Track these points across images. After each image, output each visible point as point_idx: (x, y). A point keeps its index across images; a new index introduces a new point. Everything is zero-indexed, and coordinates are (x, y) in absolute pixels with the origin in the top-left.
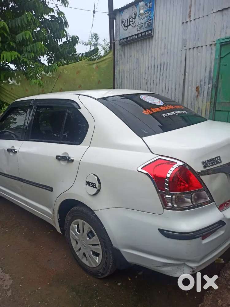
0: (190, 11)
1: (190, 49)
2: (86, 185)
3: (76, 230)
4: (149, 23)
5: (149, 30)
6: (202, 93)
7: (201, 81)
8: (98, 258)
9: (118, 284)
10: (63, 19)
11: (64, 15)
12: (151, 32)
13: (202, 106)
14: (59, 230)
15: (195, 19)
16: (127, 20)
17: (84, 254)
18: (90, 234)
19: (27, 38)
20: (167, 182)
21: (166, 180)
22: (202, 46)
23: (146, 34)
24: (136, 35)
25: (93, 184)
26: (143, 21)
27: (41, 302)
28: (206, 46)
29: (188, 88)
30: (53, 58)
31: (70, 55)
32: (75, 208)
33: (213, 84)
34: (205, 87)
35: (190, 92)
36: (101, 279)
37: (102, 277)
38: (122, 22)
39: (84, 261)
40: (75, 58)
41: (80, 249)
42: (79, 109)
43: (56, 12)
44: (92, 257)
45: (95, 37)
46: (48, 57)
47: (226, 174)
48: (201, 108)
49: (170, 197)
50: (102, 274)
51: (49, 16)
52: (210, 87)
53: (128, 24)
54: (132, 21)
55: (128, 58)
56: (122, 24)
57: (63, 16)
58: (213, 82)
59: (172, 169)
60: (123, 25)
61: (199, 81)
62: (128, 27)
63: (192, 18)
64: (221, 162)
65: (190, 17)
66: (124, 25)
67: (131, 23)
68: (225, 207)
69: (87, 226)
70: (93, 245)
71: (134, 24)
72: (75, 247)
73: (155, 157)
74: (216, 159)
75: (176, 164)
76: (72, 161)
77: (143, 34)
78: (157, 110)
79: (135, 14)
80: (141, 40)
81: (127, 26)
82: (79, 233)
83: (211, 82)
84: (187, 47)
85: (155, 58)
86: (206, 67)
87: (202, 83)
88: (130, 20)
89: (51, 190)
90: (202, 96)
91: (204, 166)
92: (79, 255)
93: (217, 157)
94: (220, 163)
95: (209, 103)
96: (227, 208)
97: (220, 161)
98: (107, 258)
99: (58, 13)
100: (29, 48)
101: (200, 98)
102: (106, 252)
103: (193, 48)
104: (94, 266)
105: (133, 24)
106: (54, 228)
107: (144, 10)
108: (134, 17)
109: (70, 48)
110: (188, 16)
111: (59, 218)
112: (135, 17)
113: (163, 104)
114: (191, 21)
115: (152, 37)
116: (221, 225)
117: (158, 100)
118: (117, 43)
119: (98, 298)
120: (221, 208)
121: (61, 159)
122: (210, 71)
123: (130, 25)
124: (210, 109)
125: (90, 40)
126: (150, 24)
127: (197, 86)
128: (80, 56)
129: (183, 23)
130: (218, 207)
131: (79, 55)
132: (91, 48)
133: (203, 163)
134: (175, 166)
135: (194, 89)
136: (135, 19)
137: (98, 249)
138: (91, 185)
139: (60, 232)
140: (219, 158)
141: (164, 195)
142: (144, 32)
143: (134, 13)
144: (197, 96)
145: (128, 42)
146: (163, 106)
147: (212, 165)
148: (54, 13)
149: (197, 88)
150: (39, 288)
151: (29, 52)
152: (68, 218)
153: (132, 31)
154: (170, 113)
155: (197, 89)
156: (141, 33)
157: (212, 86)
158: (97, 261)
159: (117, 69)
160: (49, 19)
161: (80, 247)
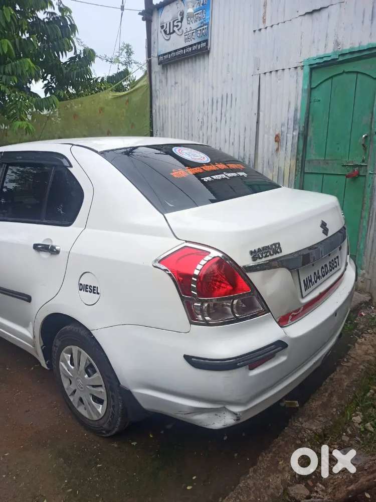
0: (265, 12)
1: (265, 73)
2: (81, 290)
3: (69, 362)
4: (203, 29)
5: (204, 42)
6: (285, 145)
7: (283, 125)
8: (101, 406)
9: (133, 444)
10: (68, 20)
11: (70, 12)
12: (207, 45)
13: (284, 166)
14: (44, 364)
15: (272, 26)
16: (170, 23)
17: (81, 400)
18: (89, 370)
19: (5, 52)
20: (194, 282)
21: (193, 279)
22: (283, 70)
23: (199, 48)
24: (183, 49)
25: (92, 288)
26: (194, 26)
27: (7, 475)
28: (290, 69)
29: (264, 136)
30: (53, 85)
31: (81, 80)
32: (68, 327)
33: (299, 131)
34: (288, 135)
35: (267, 143)
36: (107, 437)
37: (108, 435)
38: (162, 27)
39: (81, 410)
40: (90, 85)
41: (75, 391)
42: (70, 169)
43: (56, 7)
44: (92, 405)
45: (125, 50)
46: (46, 82)
47: (289, 270)
48: (283, 168)
49: (200, 305)
50: (108, 432)
51: (46, 14)
52: (295, 136)
53: (171, 31)
54: (177, 26)
55: (172, 86)
56: (162, 30)
57: (68, 14)
58: (299, 127)
59: (203, 262)
60: (163, 32)
61: (279, 126)
62: (171, 35)
63: (268, 24)
64: (281, 251)
65: (264, 21)
66: (165, 32)
67: (176, 29)
68: (289, 321)
69: (85, 355)
70: (94, 386)
71: (180, 30)
72: (68, 389)
73: (179, 245)
74: (274, 247)
75: (210, 255)
76: (58, 252)
77: (194, 48)
78: (198, 170)
79: (182, 14)
80: (191, 58)
81: (170, 33)
82: (72, 367)
83: (297, 127)
84: (261, 71)
85: (213, 88)
86: (289, 103)
87: (284, 129)
88: (173, 24)
89: (28, 299)
90: (284, 149)
91: (253, 258)
92: (74, 400)
93: (275, 244)
94: (278, 253)
95: (294, 161)
96: (293, 322)
97: (279, 250)
98: (113, 407)
99: (61, 9)
100: (8, 69)
101: (282, 152)
102: (112, 396)
103: (271, 72)
104: (95, 418)
105: (178, 30)
106: (37, 360)
107: (195, 8)
108: (180, 20)
109: (80, 69)
110: (261, 21)
111: (42, 344)
112: (182, 19)
113: (209, 160)
114: (266, 28)
115: (208, 52)
116: (280, 348)
117: (203, 155)
118: (155, 60)
119: (99, 466)
120: (283, 321)
121: (41, 249)
122: (296, 110)
123: (174, 32)
124: (296, 169)
125: (118, 54)
126: (204, 31)
127: (277, 133)
128: (99, 81)
129: (254, 31)
130: (278, 320)
131: (97, 79)
132: (119, 69)
133: (251, 253)
134: (208, 258)
135: (272, 138)
136: (181, 22)
137: (101, 392)
138: (89, 290)
139: (47, 368)
140: (277, 246)
141: (191, 302)
142: (195, 44)
143: (179, 13)
144: (277, 150)
145: (171, 61)
146: (208, 164)
147: (266, 256)
148: (54, 9)
149: (277, 136)
150: (6, 455)
151: (9, 74)
152: (57, 342)
153: (177, 42)
154: (217, 176)
155: (277, 139)
156: (191, 46)
157: (299, 134)
158: (100, 410)
159: (157, 103)
160: (44, 19)
161: (74, 389)
